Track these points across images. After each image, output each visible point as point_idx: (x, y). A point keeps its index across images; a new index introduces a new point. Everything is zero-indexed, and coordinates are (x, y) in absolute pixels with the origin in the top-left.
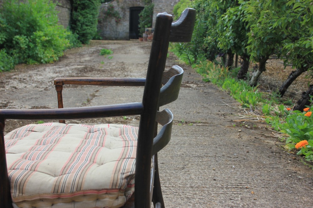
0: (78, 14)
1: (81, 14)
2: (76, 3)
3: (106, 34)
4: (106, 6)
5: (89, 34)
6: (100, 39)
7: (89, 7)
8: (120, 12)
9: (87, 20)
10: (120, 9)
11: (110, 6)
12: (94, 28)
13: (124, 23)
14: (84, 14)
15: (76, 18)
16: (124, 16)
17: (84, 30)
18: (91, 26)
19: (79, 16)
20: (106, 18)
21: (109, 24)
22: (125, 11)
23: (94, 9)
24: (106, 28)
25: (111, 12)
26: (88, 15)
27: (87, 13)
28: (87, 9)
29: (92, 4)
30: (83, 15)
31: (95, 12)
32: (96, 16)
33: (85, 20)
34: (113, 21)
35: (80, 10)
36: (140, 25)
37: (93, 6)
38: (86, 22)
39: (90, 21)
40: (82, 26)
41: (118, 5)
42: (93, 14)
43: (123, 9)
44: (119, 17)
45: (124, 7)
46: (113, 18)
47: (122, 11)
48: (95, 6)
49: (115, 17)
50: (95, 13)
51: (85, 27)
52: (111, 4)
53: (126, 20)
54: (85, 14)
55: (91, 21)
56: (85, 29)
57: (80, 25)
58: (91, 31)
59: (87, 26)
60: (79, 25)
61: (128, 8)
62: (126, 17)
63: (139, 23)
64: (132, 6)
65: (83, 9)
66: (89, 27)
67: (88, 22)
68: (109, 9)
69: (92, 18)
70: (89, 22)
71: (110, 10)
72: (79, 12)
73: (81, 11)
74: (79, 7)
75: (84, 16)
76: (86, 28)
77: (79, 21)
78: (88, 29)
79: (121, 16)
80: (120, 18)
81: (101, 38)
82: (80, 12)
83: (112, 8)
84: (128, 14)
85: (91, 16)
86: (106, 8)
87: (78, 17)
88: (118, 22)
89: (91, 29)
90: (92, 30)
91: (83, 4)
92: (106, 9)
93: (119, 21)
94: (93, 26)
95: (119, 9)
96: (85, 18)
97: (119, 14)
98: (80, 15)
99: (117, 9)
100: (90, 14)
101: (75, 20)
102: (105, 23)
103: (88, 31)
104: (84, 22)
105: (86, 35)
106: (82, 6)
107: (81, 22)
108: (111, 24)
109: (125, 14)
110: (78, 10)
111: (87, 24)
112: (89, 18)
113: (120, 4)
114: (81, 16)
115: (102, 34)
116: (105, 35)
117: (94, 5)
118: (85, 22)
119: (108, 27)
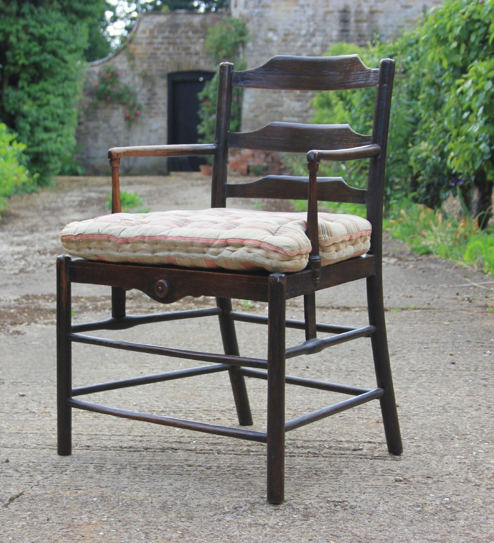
0: (20, 94)
1: (29, 95)
2: (15, 64)
3: (94, 158)
4: (94, 72)
5: (53, 154)
6: (76, 174)
7: (52, 74)
8: (138, 89)
9: (46, 112)
10: (137, 79)
11: (108, 72)
12: (68, 136)
13: (151, 121)
14: (38, 95)
15: (16, 107)
16: (149, 99)
17: (38, 145)
18: (60, 132)
19: (24, 103)
20: (95, 107)
21: (105, 125)
22: (153, 84)
23: (66, 79)
24: (95, 137)
25: (109, 87)
26: (51, 97)
27: (48, 93)
28: (46, 80)
29: (63, 65)
30: (35, 99)
31: (70, 87)
32: (72, 101)
33: (43, 113)
34: (117, 115)
35: (25, 84)
36: (203, 126)
37: (64, 71)
38: (45, 119)
39: (55, 116)
40: (32, 132)
41: (133, 67)
42: (64, 96)
43: (146, 78)
44: (134, 105)
45: (149, 73)
46: (117, 109)
47: (143, 86)
48: (72, 72)
49: (124, 104)
50: (70, 91)
51: (40, 135)
52: (109, 64)
53: (156, 113)
54: (43, 93)
55: (58, 116)
56: (43, 141)
57: (28, 127)
58: (58, 145)
59: (47, 130)
60: (23, 129)
61: (162, 77)
62: (156, 103)
63: (199, 121)
64: (175, 70)
65: (34, 80)
66: (53, 135)
67: (50, 118)
68: (103, 80)
69: (62, 105)
70: (53, 120)
71: (107, 84)
72: (22, 88)
73: (29, 85)
74: (24, 76)
75: (38, 102)
76: (45, 136)
77: (24, 116)
78: (50, 139)
79: (141, 100)
80: (140, 108)
81: (80, 170)
82: (27, 89)
83: (113, 76)
84: (162, 93)
85: (60, 99)
86: (96, 78)
87: (21, 104)
88: (131, 120)
89: (59, 139)
90: (62, 143)
91: (37, 66)
92: (95, 81)
93: (137, 115)
94: (65, 131)
95: (133, 79)
96: (40, 106)
97: (134, 95)
98: (26, 97)
99: (129, 79)
100: (56, 93)
101: (13, 112)
102: (92, 124)
103: (51, 146)
104: (38, 119)
105: (45, 158)
106: (32, 71)
107: (30, 119)
108: (110, 127)
109: (152, 95)
110: (20, 84)
111: (49, 124)
112: (52, 108)
113: (138, 62)
114: (30, 102)
115: (84, 156)
116: (91, 162)
117: (68, 69)
118: (41, 117)
119: (101, 135)
